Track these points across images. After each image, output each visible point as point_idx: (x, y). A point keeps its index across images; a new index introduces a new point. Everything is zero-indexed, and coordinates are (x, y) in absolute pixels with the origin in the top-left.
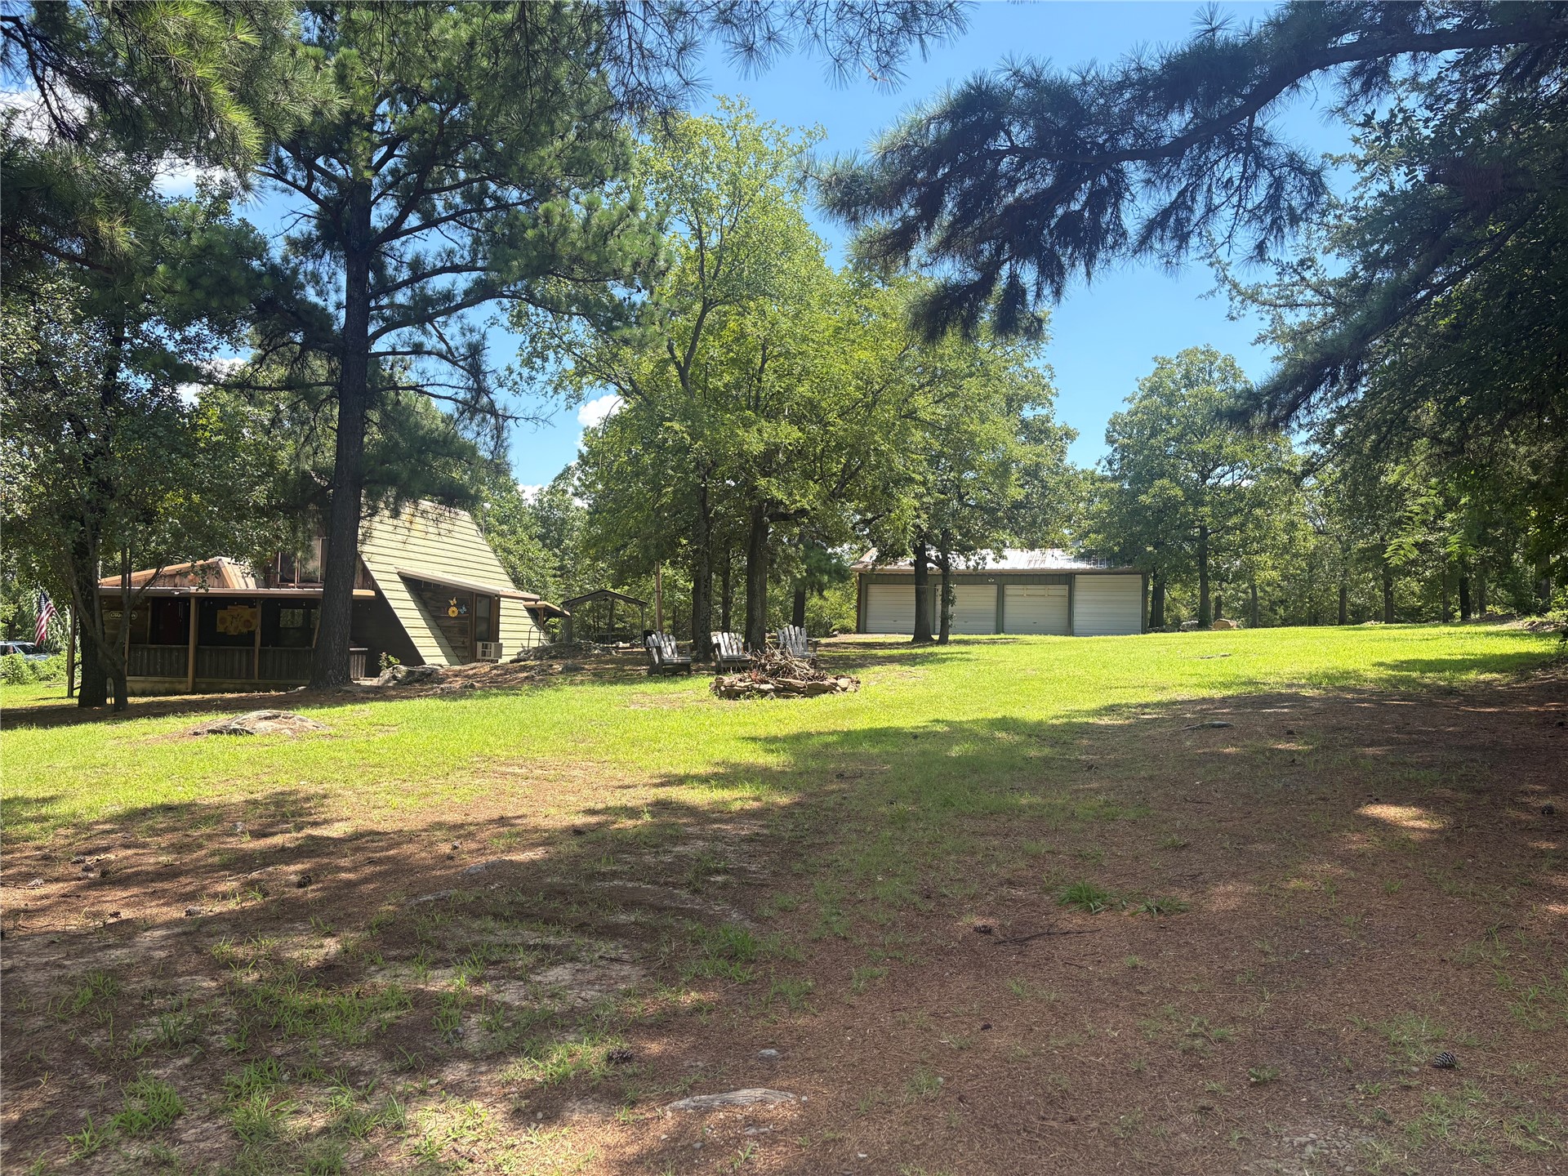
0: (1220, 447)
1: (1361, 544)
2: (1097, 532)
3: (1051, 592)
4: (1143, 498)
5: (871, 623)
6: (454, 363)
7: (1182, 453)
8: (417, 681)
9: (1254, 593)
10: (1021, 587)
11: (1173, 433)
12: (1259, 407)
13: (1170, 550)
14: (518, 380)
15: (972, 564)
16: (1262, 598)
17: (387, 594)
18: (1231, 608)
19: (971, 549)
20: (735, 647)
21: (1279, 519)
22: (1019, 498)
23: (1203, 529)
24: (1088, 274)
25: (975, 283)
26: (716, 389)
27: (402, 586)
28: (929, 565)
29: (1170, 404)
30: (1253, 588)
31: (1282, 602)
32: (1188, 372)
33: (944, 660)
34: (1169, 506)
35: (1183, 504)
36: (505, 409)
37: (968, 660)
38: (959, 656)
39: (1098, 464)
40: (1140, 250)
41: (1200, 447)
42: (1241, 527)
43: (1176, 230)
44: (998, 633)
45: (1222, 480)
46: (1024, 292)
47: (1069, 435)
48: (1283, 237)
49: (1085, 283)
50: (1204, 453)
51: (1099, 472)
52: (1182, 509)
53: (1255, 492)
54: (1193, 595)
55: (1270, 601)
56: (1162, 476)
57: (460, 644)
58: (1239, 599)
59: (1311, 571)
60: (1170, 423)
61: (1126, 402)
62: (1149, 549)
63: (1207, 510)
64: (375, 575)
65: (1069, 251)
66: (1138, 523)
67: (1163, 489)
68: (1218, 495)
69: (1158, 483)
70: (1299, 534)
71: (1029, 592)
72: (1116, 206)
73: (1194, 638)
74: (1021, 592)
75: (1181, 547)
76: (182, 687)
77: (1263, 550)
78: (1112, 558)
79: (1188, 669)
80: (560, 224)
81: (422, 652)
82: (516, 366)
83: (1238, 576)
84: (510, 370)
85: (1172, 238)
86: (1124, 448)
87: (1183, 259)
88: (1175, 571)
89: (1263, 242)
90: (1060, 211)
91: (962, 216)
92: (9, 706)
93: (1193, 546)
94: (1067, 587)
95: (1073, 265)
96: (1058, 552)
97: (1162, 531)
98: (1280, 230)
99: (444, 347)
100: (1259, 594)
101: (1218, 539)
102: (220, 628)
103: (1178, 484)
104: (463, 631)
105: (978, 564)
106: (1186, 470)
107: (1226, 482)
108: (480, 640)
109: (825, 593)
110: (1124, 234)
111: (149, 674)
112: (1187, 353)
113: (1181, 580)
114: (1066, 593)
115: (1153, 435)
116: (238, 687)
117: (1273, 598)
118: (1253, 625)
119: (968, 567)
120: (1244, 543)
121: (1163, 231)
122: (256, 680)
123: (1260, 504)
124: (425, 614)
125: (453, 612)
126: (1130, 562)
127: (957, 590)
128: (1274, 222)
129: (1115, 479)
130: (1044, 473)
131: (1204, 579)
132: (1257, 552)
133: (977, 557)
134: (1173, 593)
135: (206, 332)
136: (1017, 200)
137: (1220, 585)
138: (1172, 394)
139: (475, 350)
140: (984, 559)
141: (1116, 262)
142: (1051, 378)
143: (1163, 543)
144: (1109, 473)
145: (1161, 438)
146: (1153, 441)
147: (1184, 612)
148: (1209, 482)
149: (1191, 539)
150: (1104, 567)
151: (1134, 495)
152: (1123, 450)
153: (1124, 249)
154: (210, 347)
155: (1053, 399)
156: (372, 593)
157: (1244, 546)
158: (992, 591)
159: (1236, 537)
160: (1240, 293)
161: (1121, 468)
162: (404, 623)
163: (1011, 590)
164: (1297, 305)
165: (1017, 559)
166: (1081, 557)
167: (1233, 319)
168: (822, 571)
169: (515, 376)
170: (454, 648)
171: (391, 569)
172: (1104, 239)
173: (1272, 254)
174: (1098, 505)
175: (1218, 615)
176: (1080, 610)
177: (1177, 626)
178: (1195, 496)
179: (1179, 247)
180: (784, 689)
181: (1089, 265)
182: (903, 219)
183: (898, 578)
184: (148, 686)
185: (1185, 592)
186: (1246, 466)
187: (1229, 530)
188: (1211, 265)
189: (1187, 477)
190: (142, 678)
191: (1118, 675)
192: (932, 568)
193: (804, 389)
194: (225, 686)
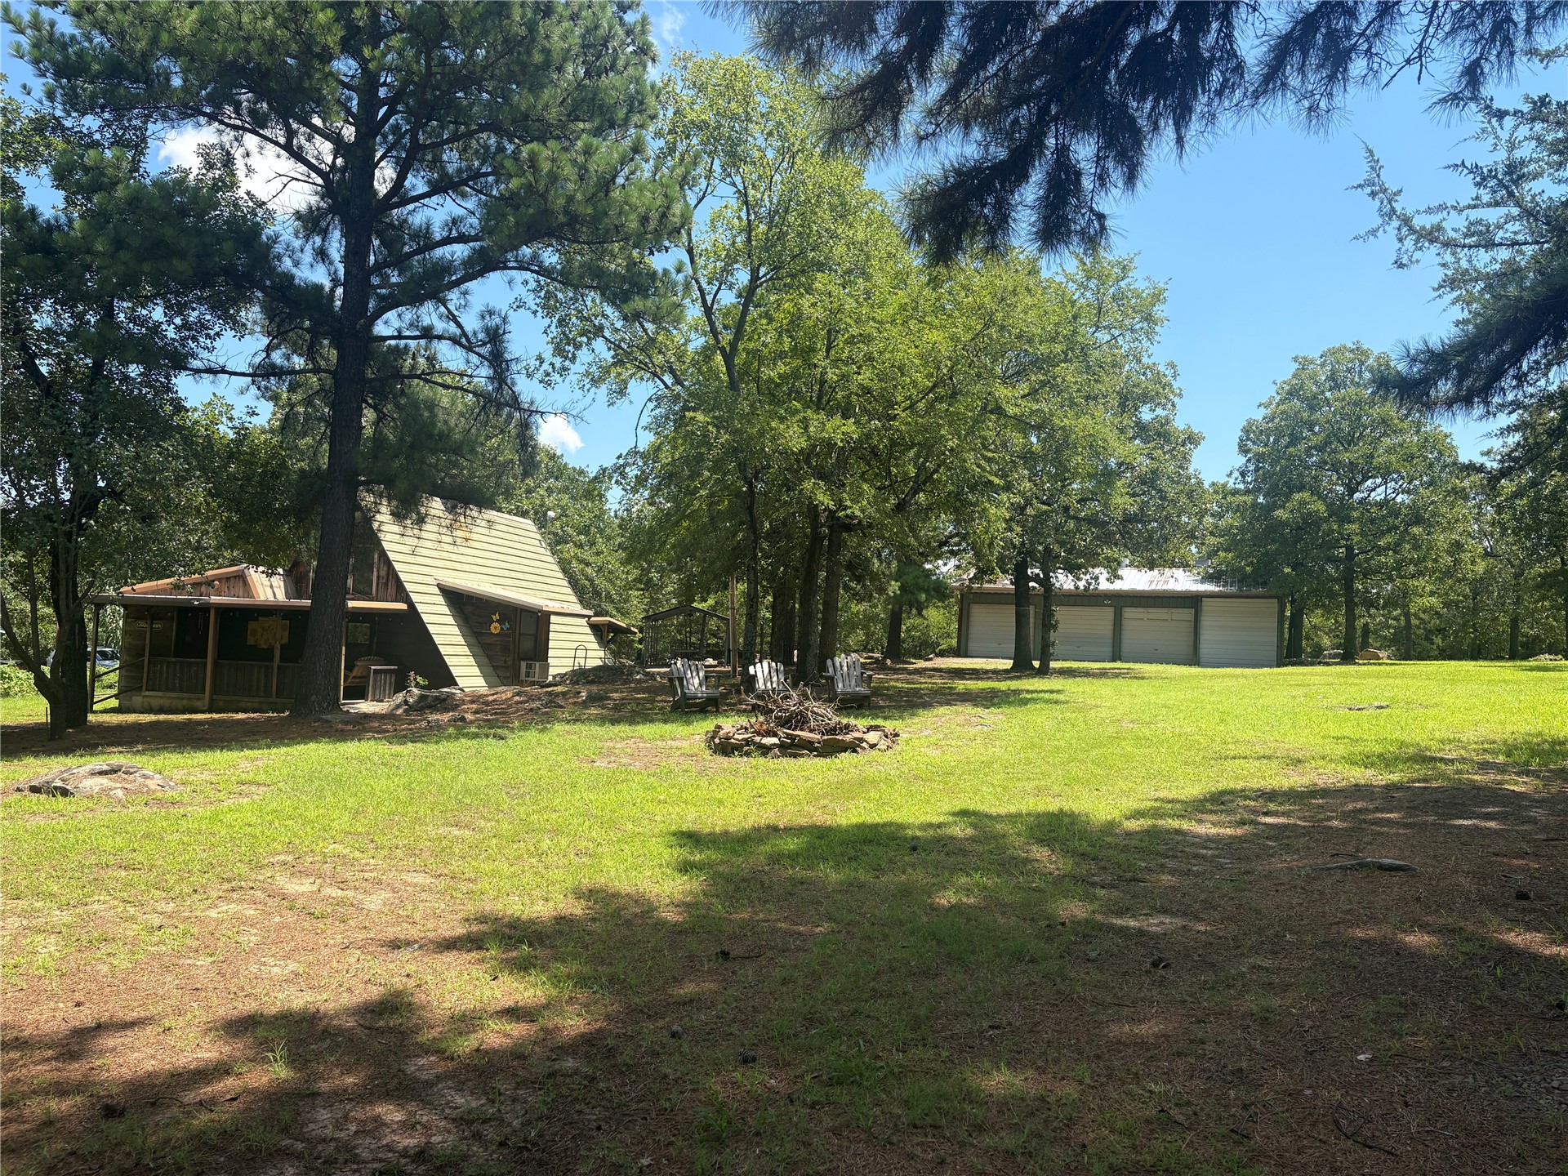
0: (1372, 456)
1: (1538, 569)
2: (1228, 550)
3: (1175, 617)
4: (1279, 513)
5: (972, 646)
6: (469, 348)
7: (1326, 463)
8: (429, 707)
9: (1408, 621)
10: (1141, 610)
11: (1315, 441)
12: (1444, 373)
13: (1310, 572)
14: (550, 370)
15: (1082, 584)
16: (1418, 627)
17: (420, 608)
18: (1380, 636)
19: (1079, 567)
20: (775, 679)
21: (1442, 539)
22: (1134, 509)
23: (1349, 549)
24: (1180, 141)
25: (1002, 162)
26: (771, 380)
27: (441, 600)
28: (1031, 584)
29: (1312, 408)
30: (1407, 615)
31: (1439, 631)
32: (1333, 371)
33: (1025, 702)
34: (1309, 523)
35: (1326, 520)
36: (532, 403)
37: (1057, 702)
38: (1047, 696)
39: (1229, 475)
40: (1265, 92)
41: (1346, 457)
42: (1396, 547)
43: (1326, 49)
44: (1114, 660)
45: (1373, 494)
46: (1078, 174)
47: (1193, 439)
48: (1512, 54)
49: (1174, 156)
50: (1351, 463)
51: (1231, 485)
52: (1325, 527)
53: (1412, 507)
54: (1337, 622)
55: (1425, 629)
56: (1301, 488)
57: (501, 663)
58: (1389, 627)
59: (1474, 598)
60: (1311, 430)
61: (1262, 408)
62: (1287, 570)
63: (1355, 527)
64: (408, 587)
65: (1148, 105)
66: (1274, 541)
67: (1303, 503)
68: (1368, 510)
69: (1297, 496)
70: (1466, 557)
71: (1150, 616)
72: (1226, 19)
73: (1339, 675)
74: (1141, 616)
75: (1322, 569)
76: (199, 704)
77: (1421, 574)
78: (1243, 579)
79: (1333, 729)
80: (551, 170)
81: (455, 671)
82: (548, 354)
83: (1391, 603)
84: (541, 359)
85: (1320, 66)
86: (1260, 457)
87: (1338, 100)
88: (1317, 596)
89: (1476, 63)
90: (1134, 36)
91: (975, 53)
92: (9, 722)
93: (1337, 568)
94: (1193, 611)
95: (1156, 128)
96: (1179, 573)
97: (1301, 550)
98: (1508, 42)
99: (458, 332)
100: (1414, 622)
101: (1367, 560)
102: (251, 641)
103: (1320, 497)
104: (505, 650)
105: (1090, 584)
106: (1331, 483)
107: (1378, 495)
108: (524, 659)
109: (924, 612)
110: (1239, 68)
111: (167, 690)
112: (1333, 352)
113: (1323, 606)
114: (1191, 617)
115: (1293, 442)
116: (256, 706)
117: (1428, 626)
118: (1406, 657)
119: (1077, 588)
120: (1398, 566)
121: (1305, 55)
122: (274, 699)
123: (1418, 520)
124: (465, 629)
125: (495, 628)
126: (1264, 584)
127: (1061, 613)
128: (1497, 27)
129: (1247, 492)
130: (1163, 483)
131: (1350, 606)
132: (1413, 576)
133: (1088, 577)
134: (1314, 619)
135: (208, 317)
136: (1062, 17)
137: (1368, 611)
138: (1315, 397)
139: (495, 337)
140: (1096, 578)
141: (1225, 120)
142: (1174, 377)
143: (1302, 564)
144: (1242, 486)
145: (1302, 447)
146: (1292, 449)
147: (1326, 641)
148: (1357, 495)
149: (1335, 560)
150: (1233, 590)
151: (1269, 509)
152: (1258, 461)
153: (1238, 94)
154: (212, 333)
155: (1176, 400)
156: (403, 606)
157: (1398, 568)
158: (1108, 613)
159: (1388, 559)
160: (1412, 230)
161: (1255, 480)
162: (437, 639)
163: (1129, 613)
164: (1495, 245)
165: (1135, 579)
166: (1209, 578)
167: (1401, 266)
168: (921, 589)
169: (546, 366)
170: (495, 668)
171: (431, 580)
172: (1205, 76)
173: (1488, 89)
174: (1229, 519)
175: (1365, 645)
176: (1208, 636)
177: (1317, 657)
178: (1340, 511)
179: (1332, 78)
180: (792, 745)
181: (1181, 122)
182: (884, 56)
183: (998, 598)
184: (165, 702)
185: (1328, 619)
186: (1402, 478)
187: (1380, 551)
188: (1373, 194)
189: (1331, 491)
190: (160, 694)
191: (1239, 736)
192: (1034, 588)
193: (865, 377)
194: (242, 705)
